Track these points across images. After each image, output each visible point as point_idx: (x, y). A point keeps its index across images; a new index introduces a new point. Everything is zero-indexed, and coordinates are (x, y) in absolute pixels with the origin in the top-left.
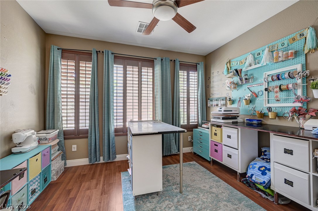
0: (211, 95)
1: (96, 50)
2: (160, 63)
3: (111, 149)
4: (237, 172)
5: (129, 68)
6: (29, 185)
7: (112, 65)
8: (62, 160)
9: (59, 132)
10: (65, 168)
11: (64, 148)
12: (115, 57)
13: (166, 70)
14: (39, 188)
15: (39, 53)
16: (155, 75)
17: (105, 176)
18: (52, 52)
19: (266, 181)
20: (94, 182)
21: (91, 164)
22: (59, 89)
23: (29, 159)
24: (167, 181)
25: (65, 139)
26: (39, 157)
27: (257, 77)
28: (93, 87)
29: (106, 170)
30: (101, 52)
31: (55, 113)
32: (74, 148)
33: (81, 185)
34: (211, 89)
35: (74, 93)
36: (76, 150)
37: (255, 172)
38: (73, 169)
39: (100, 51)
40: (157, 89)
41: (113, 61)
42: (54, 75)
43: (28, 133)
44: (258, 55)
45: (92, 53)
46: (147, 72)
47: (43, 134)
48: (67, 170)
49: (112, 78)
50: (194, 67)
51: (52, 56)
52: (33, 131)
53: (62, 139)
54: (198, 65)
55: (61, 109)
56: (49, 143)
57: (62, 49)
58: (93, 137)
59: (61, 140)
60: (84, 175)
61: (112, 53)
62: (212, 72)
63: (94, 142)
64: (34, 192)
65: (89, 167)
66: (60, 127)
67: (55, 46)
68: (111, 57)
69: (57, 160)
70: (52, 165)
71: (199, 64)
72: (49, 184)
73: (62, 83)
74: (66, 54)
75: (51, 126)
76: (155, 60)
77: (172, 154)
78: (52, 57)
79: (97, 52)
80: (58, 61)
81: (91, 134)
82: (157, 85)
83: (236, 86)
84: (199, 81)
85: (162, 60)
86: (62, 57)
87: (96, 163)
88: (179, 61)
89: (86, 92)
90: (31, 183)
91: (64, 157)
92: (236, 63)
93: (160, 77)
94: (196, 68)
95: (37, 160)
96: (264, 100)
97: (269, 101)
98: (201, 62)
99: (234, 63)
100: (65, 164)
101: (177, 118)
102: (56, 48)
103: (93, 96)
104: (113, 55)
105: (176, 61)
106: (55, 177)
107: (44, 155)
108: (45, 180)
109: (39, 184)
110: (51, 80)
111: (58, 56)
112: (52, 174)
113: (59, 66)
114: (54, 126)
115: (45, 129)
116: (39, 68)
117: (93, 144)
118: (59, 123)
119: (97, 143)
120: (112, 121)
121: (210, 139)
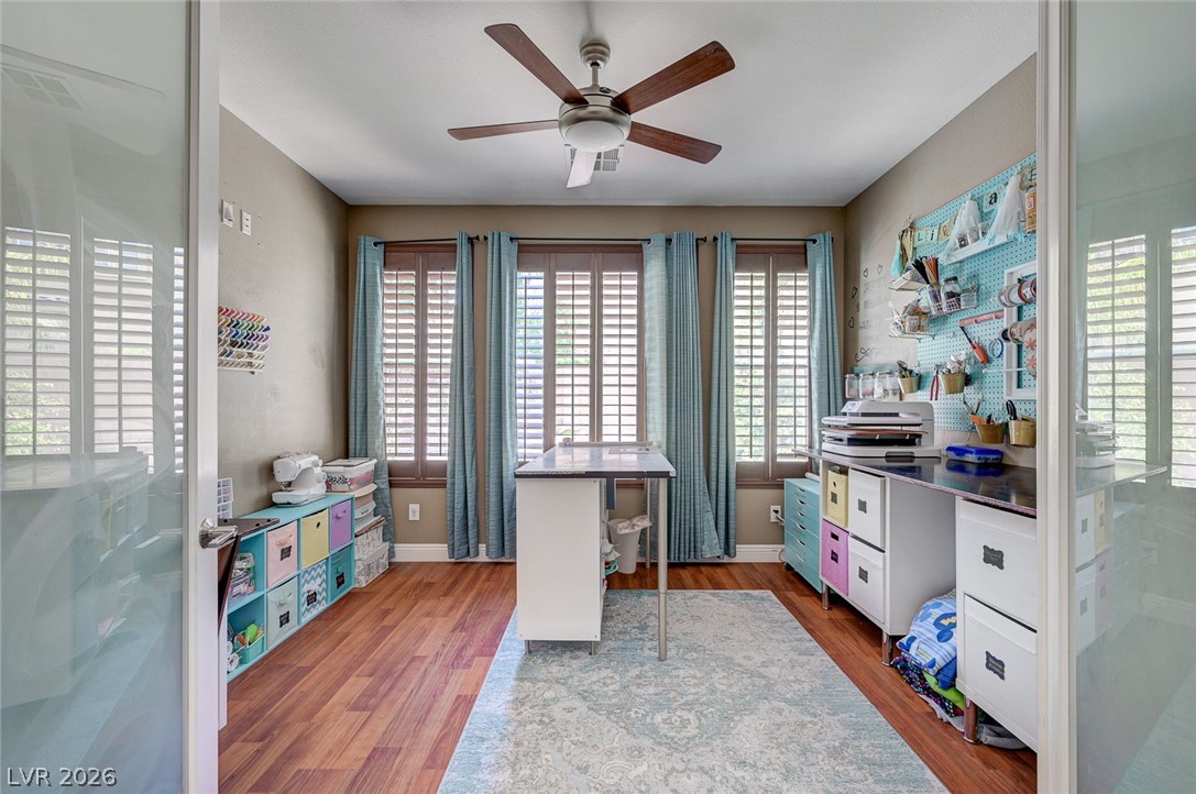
0: (860, 355)
1: (466, 234)
2: (662, 253)
3: (506, 524)
4: (881, 630)
5: (563, 279)
6: (303, 581)
7: (511, 275)
8: (384, 540)
9: (376, 466)
10: (390, 564)
11: (390, 510)
12: (522, 249)
13: (683, 276)
14: (324, 594)
15: (333, 261)
16: (646, 295)
17: (479, 594)
18: (362, 254)
19: (938, 659)
20: (448, 601)
21: (453, 560)
22: (378, 351)
23: (302, 520)
24: (638, 628)
25: (391, 485)
26: (324, 518)
27: (988, 285)
28: (459, 342)
29: (488, 579)
30: (481, 238)
31: (368, 415)
32: (414, 512)
33: (415, 604)
34: (862, 333)
35: (412, 360)
36: (417, 518)
37: (921, 630)
38: (409, 568)
39: (477, 238)
40: (651, 339)
41: (515, 260)
42: (365, 316)
43: (305, 462)
44: (991, 203)
45: (455, 245)
46: (620, 286)
47: (338, 468)
48: (393, 568)
49: (511, 312)
50: (794, 255)
51: (362, 265)
52: (316, 458)
53: (385, 486)
54: (809, 244)
55: (382, 403)
56: (351, 491)
57: (385, 243)
58: (459, 487)
59: (382, 487)
60: (430, 585)
61: (511, 239)
62: (863, 267)
63: (462, 499)
64: (312, 598)
65: (449, 567)
66: (379, 452)
67: (368, 238)
68: (509, 252)
69: (370, 538)
70: (356, 548)
71: (815, 241)
72: (349, 593)
73: (385, 335)
74: (393, 256)
75: (361, 449)
76: (645, 245)
77: (700, 560)
78: (362, 268)
79: (470, 239)
80: (375, 276)
81: (453, 476)
82: (652, 328)
83: (923, 323)
84: (814, 305)
85: (669, 241)
86: (385, 265)
87: (468, 560)
88: (732, 239)
89: (442, 354)
90: (307, 577)
91: (390, 535)
92: (930, 233)
93: (663, 299)
94: (803, 256)
95: (318, 525)
96: (1005, 375)
97: (1024, 377)
98: (821, 235)
99: (923, 233)
100: (391, 553)
101: (723, 439)
102: (370, 241)
103: (459, 368)
104: (516, 243)
105: (719, 241)
106: (362, 578)
107: (337, 518)
108: (340, 581)
109: (324, 585)
110: (360, 329)
111: (375, 264)
112: (357, 570)
113: (376, 290)
114: (367, 450)
115: (346, 456)
116: (332, 299)
117: (459, 506)
118: (377, 441)
119: (470, 504)
120: (509, 443)
121: (822, 516)
